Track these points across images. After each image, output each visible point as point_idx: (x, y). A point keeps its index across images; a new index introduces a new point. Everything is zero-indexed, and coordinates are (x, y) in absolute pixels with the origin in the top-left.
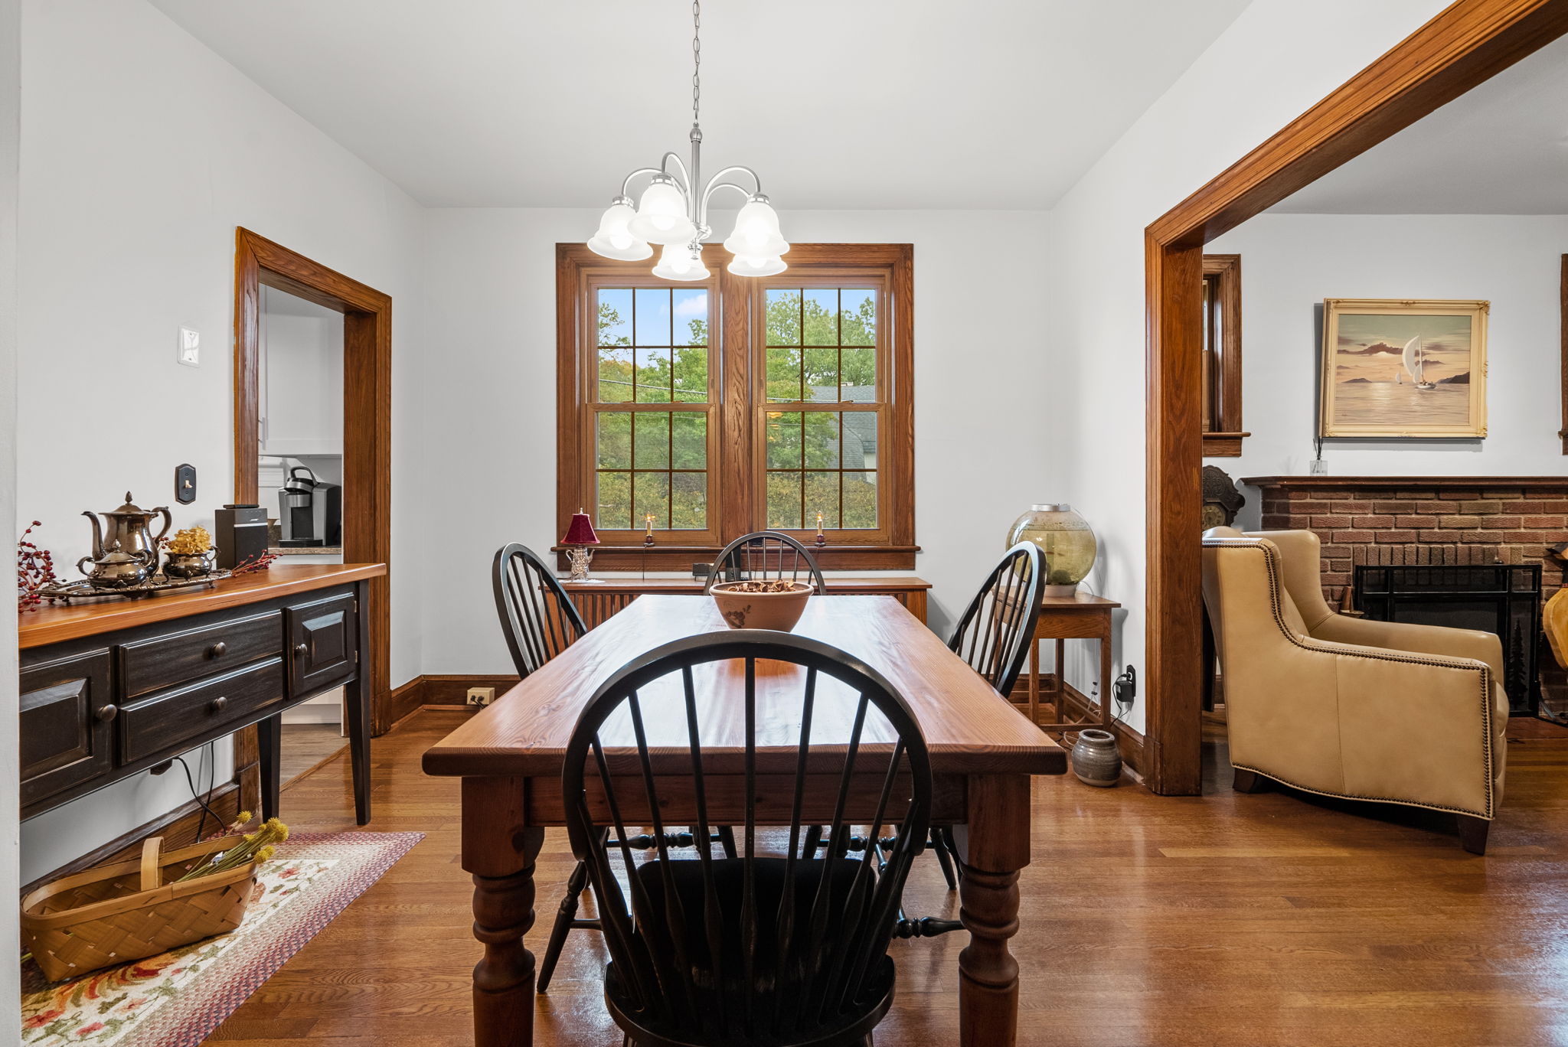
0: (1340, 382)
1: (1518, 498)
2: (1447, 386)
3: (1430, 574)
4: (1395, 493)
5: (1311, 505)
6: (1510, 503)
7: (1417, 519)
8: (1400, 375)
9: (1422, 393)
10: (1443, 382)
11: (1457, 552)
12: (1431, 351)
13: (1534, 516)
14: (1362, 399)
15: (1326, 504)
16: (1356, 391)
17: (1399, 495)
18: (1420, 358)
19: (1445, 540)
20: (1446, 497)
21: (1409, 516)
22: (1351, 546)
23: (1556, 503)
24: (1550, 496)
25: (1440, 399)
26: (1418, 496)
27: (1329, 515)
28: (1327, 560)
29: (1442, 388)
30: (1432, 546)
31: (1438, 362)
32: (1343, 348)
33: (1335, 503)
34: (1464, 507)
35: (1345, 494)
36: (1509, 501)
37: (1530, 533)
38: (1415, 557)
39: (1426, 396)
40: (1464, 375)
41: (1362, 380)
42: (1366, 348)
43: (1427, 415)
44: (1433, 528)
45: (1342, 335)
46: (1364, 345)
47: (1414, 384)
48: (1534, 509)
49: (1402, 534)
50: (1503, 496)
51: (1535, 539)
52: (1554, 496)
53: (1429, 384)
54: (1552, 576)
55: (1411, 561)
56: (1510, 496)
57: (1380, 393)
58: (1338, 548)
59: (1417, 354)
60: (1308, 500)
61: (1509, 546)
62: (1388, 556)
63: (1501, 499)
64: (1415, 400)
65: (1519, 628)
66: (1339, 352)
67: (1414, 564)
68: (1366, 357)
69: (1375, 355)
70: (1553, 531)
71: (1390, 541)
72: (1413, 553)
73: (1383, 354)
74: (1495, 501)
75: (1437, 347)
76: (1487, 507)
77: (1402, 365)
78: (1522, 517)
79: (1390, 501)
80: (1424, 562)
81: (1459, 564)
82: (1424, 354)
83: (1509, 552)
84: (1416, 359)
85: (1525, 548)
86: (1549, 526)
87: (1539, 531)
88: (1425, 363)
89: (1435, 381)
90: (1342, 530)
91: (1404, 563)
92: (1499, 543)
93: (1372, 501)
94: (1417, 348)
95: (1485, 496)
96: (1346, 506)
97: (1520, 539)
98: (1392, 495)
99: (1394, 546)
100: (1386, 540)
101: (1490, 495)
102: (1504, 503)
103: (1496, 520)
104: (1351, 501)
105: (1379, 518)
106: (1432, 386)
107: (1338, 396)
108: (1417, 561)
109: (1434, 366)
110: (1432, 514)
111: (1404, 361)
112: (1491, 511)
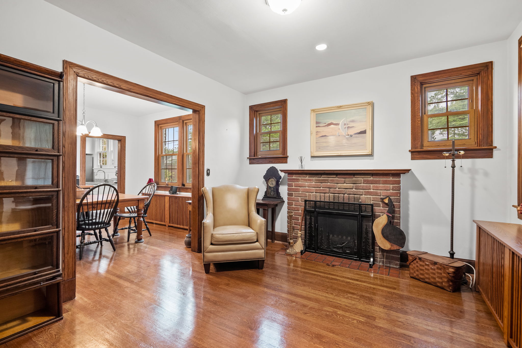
0: (317, 137)
1: (370, 178)
2: (357, 135)
3: (334, 205)
4: (321, 175)
5: (294, 179)
6: (366, 180)
7: (330, 185)
8: (339, 133)
9: (347, 139)
10: (355, 134)
11: (345, 198)
12: (350, 123)
13: (376, 185)
14: (325, 142)
15: (298, 179)
16: (323, 140)
17: (323, 176)
18: (346, 126)
19: (340, 193)
20: (340, 177)
21: (327, 184)
22: (307, 193)
23: (386, 180)
24: (384, 177)
25: (355, 140)
26: (330, 176)
27: (300, 183)
28: (299, 198)
29: (355, 136)
30: (335, 195)
31: (353, 127)
32: (318, 125)
33: (302, 179)
34: (347, 181)
35: (305, 176)
36: (367, 179)
37: (374, 192)
38: (328, 198)
39: (349, 140)
40: (364, 131)
41: (325, 136)
42: (326, 124)
43: (349, 147)
44: (336, 188)
45: (317, 121)
46: (325, 123)
47: (344, 136)
48: (376, 182)
49: (323, 190)
50: (363, 177)
51: (376, 194)
52: (385, 177)
53: (350, 135)
54: (384, 209)
55: (327, 200)
56: (366, 177)
57: (332, 140)
58: (303, 194)
59: (345, 125)
60: (294, 178)
61: (366, 196)
62: (319, 197)
63: (363, 178)
64: (345, 141)
65: (366, 228)
66: (316, 127)
67: (328, 201)
68: (326, 128)
69: (329, 126)
70: (385, 191)
71: (320, 192)
72: (328, 197)
73: (332, 126)
74: (361, 179)
75: (353, 121)
76: (356, 181)
77: (339, 129)
78: (372, 185)
79: (320, 178)
80: (332, 200)
81: (345, 202)
82: (347, 124)
83: (365, 199)
84: (345, 126)
85: (373, 198)
86: (383, 189)
87: (378, 191)
88: (348, 127)
89: (352, 134)
90: (304, 188)
91: (325, 200)
92: (362, 195)
93: (314, 178)
94: (345, 123)
95: (355, 177)
96: (304, 180)
97: (370, 194)
98: (320, 176)
99: (321, 194)
100: (318, 192)
101: (357, 177)
102: (363, 180)
103: (360, 186)
104: (307, 178)
105: (316, 184)
106: (351, 136)
107: (317, 142)
108: (329, 200)
109: (352, 128)
110: (334, 183)
111: (340, 128)
112: (358, 183)
